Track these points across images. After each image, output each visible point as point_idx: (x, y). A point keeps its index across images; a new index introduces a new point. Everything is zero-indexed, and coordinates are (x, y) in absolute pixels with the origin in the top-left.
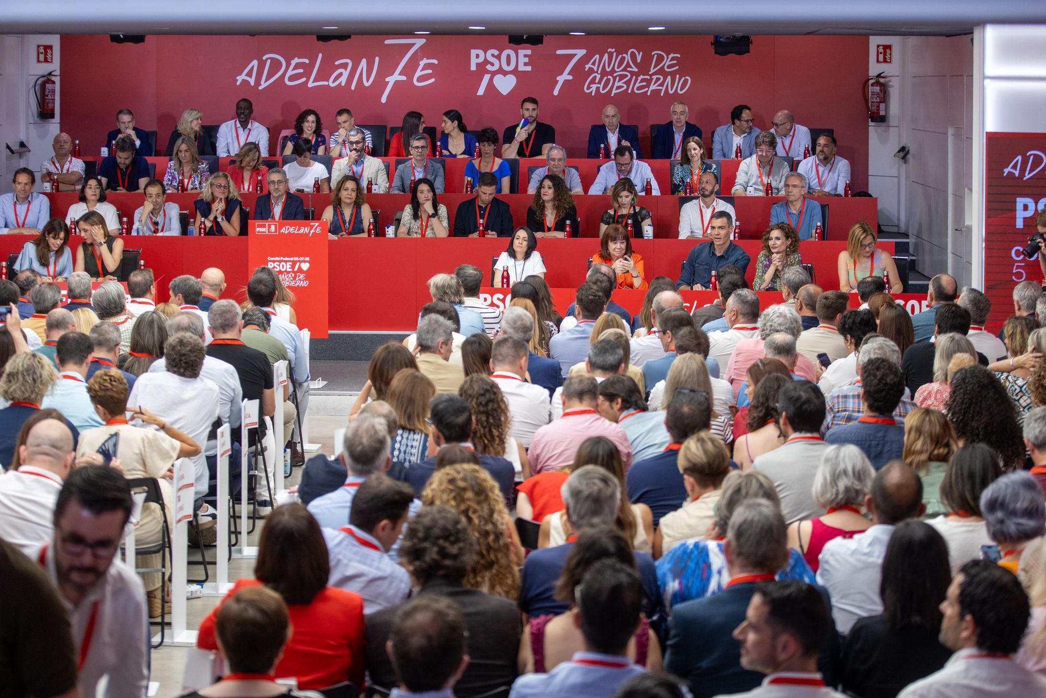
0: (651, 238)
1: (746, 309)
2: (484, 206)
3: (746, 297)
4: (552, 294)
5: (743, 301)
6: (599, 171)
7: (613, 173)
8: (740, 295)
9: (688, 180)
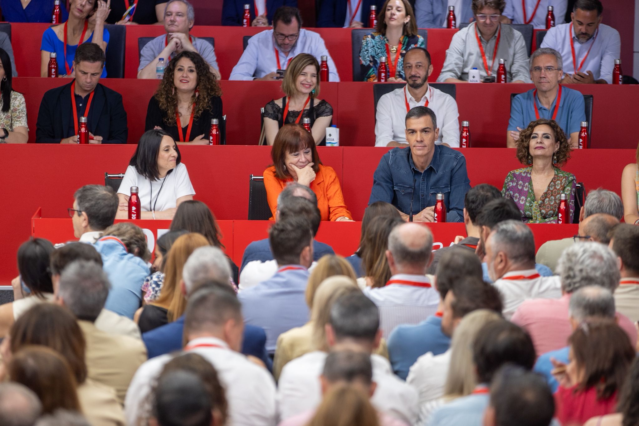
0: (337, 145)
1: (518, 249)
2: (83, 95)
3: (514, 232)
4: (219, 229)
5: (511, 239)
6: (245, 45)
7: (267, 47)
8: (504, 231)
9: (383, 59)
